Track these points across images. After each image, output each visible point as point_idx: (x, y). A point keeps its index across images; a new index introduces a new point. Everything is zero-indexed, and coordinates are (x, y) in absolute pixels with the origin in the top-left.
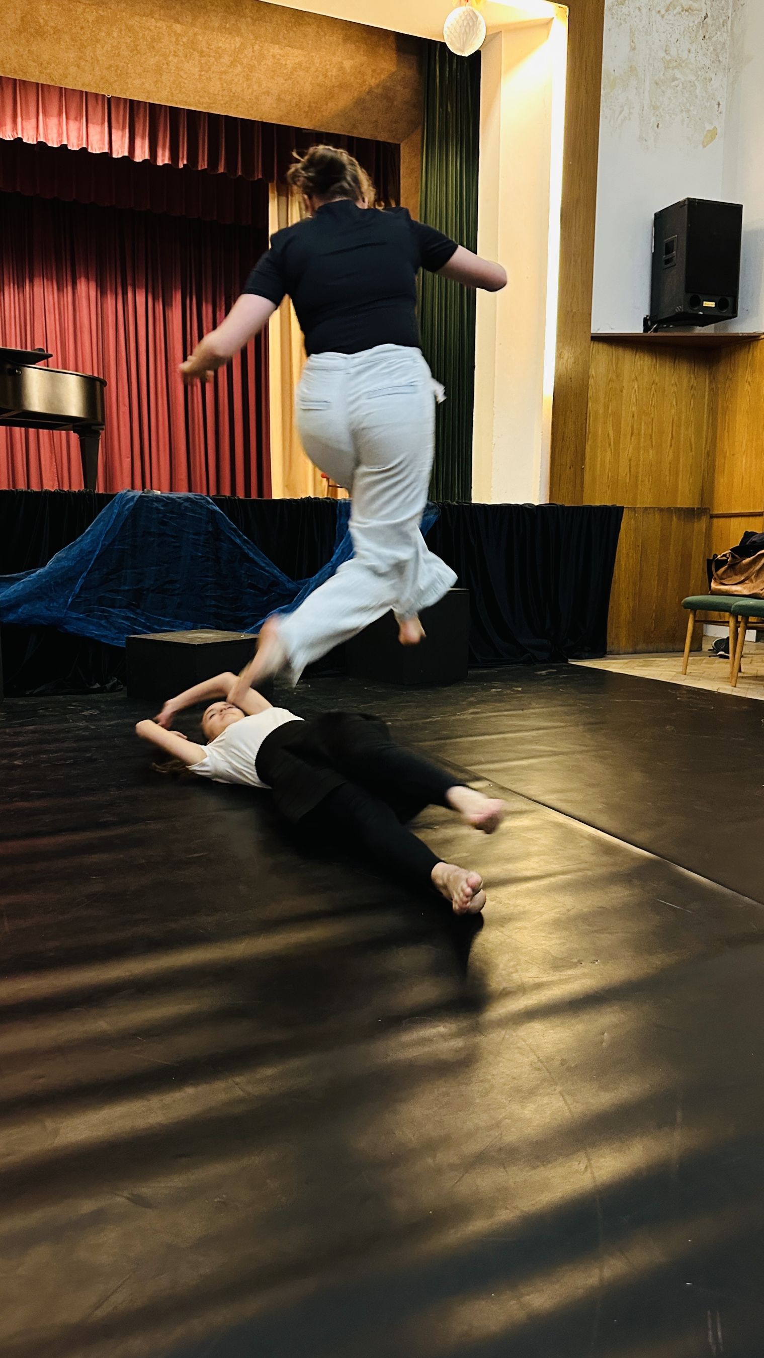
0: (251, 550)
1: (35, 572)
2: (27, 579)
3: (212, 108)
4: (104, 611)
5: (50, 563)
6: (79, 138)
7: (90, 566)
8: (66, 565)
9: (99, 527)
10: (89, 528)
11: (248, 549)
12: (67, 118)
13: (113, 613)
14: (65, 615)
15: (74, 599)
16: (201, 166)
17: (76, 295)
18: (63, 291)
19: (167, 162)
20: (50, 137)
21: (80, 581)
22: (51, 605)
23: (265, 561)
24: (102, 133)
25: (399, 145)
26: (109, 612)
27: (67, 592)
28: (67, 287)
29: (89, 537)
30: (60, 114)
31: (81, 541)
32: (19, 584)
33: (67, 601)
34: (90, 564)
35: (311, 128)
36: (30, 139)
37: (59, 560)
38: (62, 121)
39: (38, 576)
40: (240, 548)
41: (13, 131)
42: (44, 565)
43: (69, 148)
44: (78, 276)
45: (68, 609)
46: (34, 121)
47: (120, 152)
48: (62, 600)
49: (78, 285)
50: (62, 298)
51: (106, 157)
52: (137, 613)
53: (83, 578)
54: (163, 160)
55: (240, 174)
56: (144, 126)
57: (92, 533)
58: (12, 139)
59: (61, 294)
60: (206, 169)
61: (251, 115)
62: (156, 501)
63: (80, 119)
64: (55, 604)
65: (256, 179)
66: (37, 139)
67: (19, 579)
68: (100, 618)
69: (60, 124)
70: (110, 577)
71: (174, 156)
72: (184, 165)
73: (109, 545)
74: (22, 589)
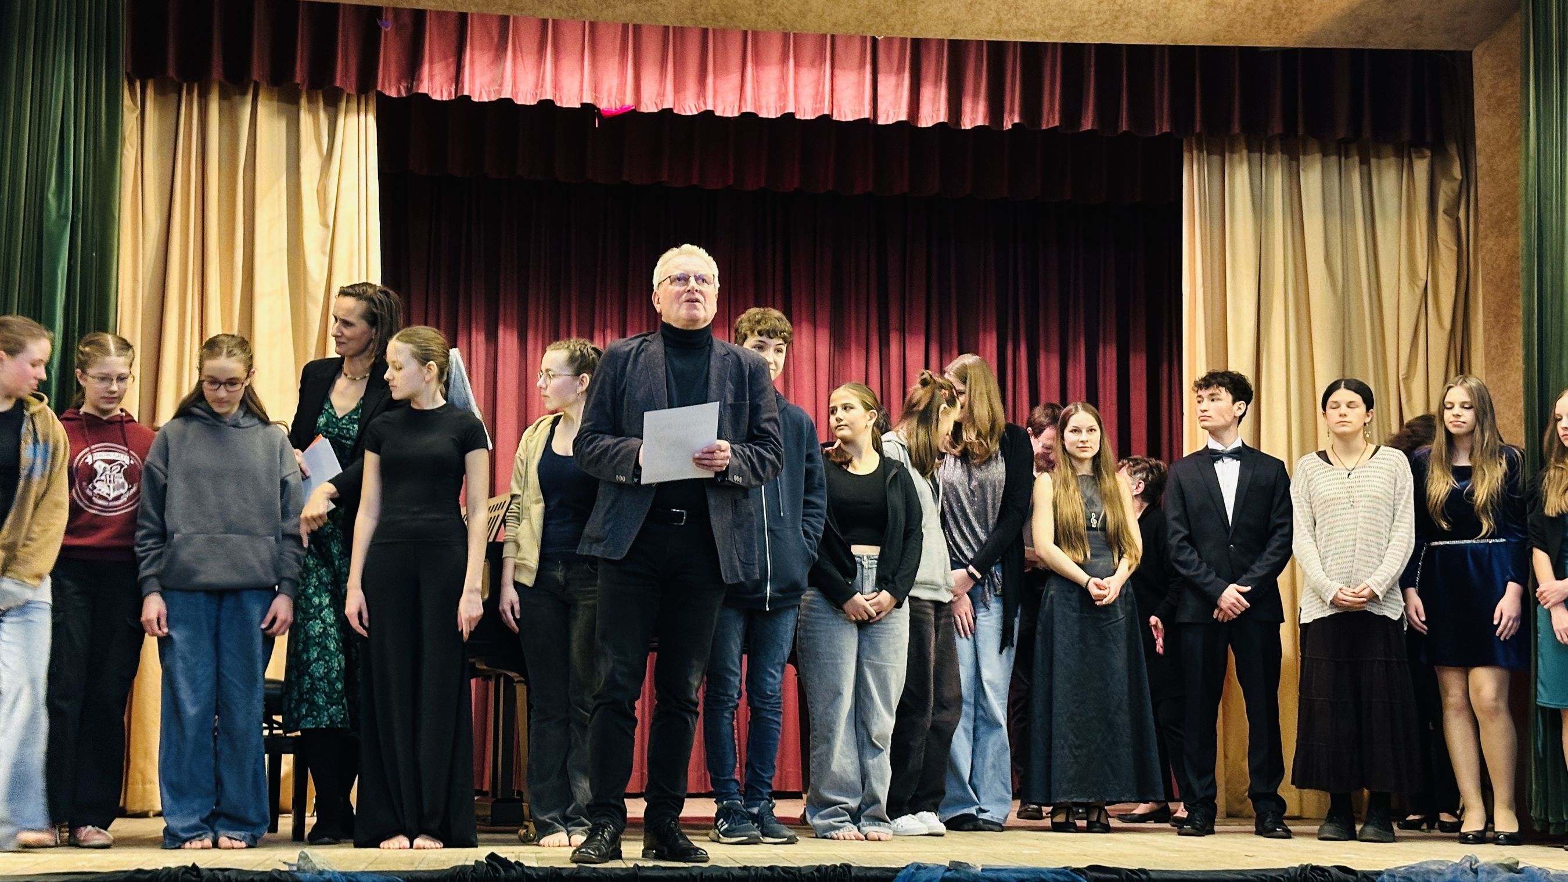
3: (1077, 34)
6: (818, 97)
12: (797, 65)
16: (1047, 125)
19: (980, 122)
20: (764, 102)
24: (861, 84)
25: (1471, 52)
30: (784, 59)
35: (1277, 45)
36: (727, 107)
38: (788, 73)
41: (698, 98)
43: (797, 117)
46: (735, 78)
47: (891, 114)
51: (866, 127)
54: (973, 120)
55: (1125, 128)
56: (939, 62)
58: (695, 113)
60: (1057, 127)
61: (1154, 37)
63: (820, 64)
65: (1157, 134)
66: (740, 107)
69: (783, 78)
71: (996, 110)
72: (1014, 125)
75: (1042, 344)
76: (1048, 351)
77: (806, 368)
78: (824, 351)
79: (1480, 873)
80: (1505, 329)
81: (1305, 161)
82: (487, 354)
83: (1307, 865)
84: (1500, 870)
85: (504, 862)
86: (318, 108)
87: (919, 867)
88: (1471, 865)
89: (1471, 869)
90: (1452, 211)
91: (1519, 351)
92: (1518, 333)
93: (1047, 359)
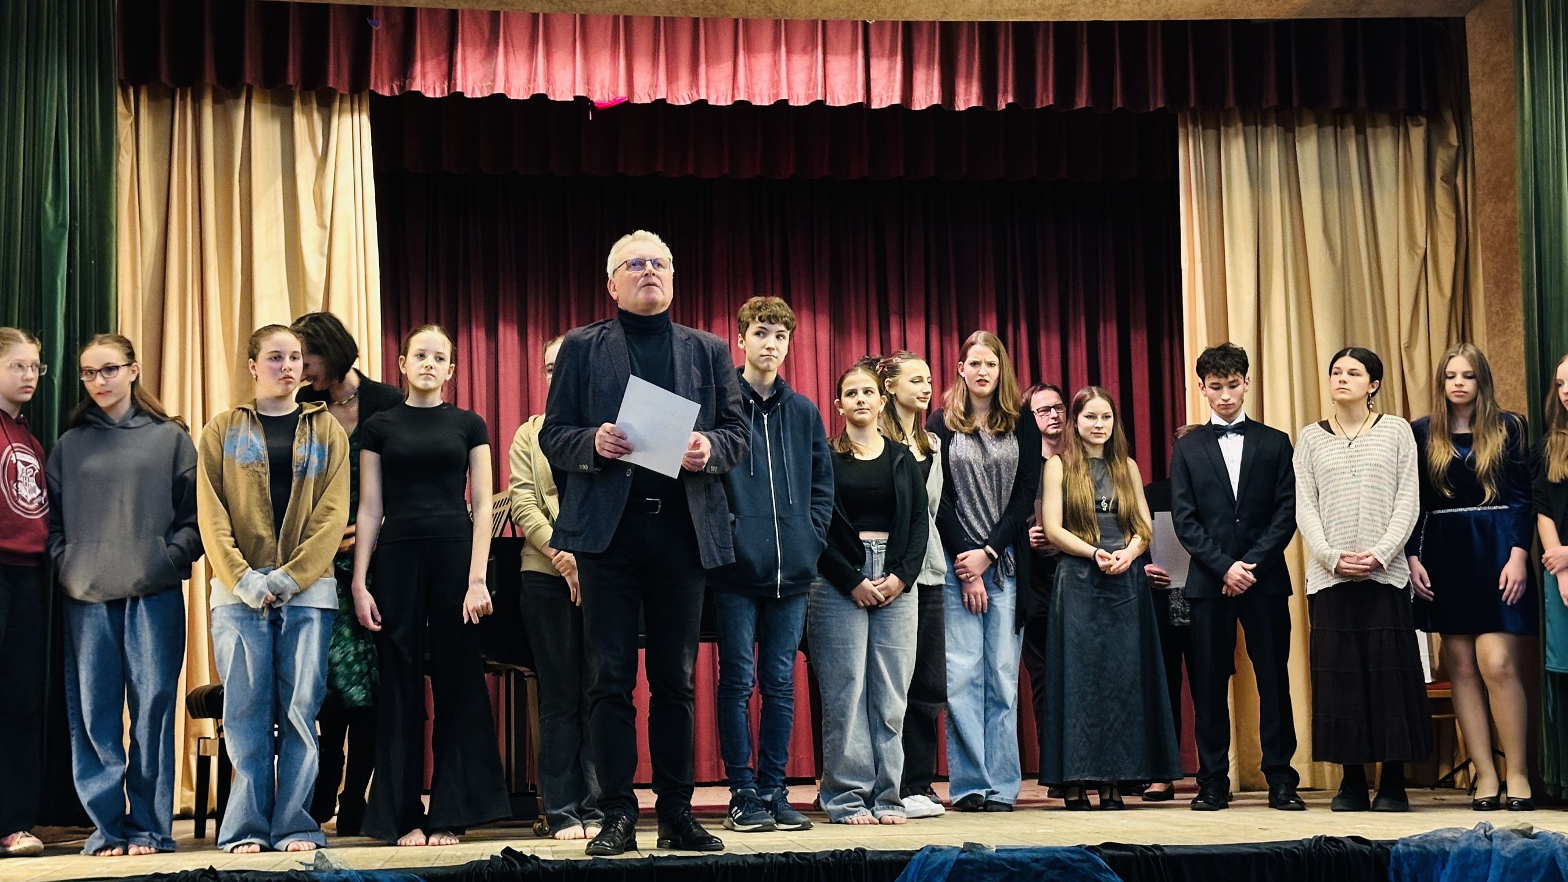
3: (1069, 11)
6: (811, 83)
12: (789, 52)
16: (1042, 102)
19: (974, 103)
20: (757, 90)
24: (853, 69)
25: (1463, 19)
30: (776, 47)
35: (1270, 17)
36: (720, 97)
38: (780, 60)
41: (691, 88)
43: (791, 104)
46: (727, 67)
47: (885, 98)
51: (860, 112)
54: (967, 101)
55: (1119, 105)
56: (931, 44)
58: (689, 102)
60: (1051, 105)
61: (1146, 12)
63: (812, 50)
65: (1151, 110)
66: (733, 96)
69: (776, 64)
71: (989, 91)
72: (1008, 105)
75: (1042, 324)
76: (1048, 330)
77: (807, 356)
78: (824, 337)
79: (1494, 841)
80: (1506, 294)
81: (1300, 133)
82: (488, 348)
83: (1321, 837)
84: (1515, 836)
85: (520, 856)
86: (312, 108)
87: (933, 850)
88: (1485, 831)
89: (1486, 836)
90: (1449, 179)
91: (1520, 316)
92: (1518, 298)
93: (1048, 338)
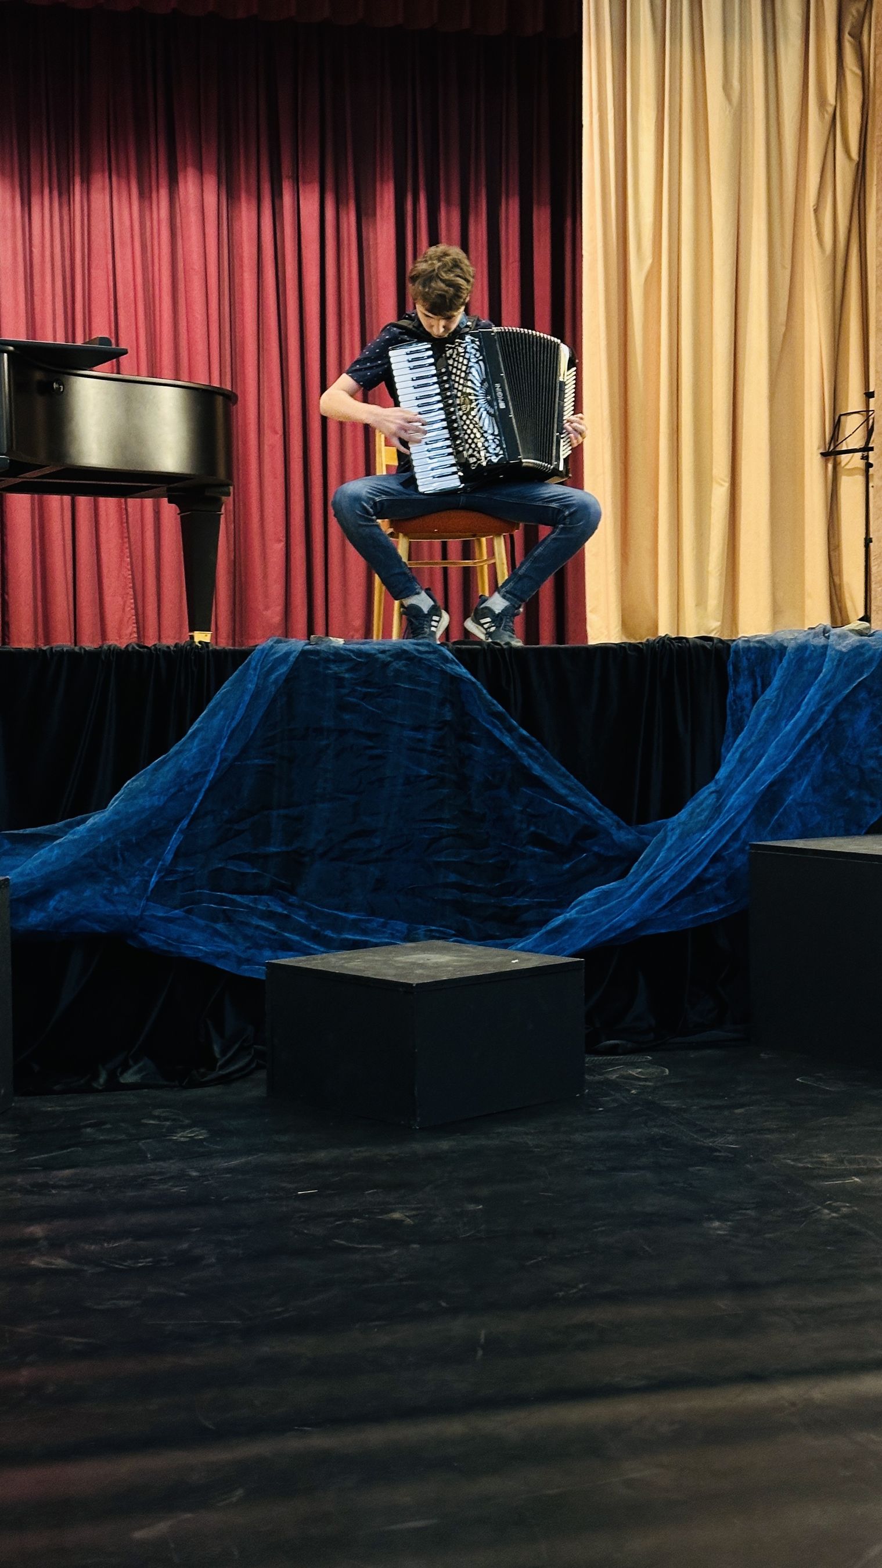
0: (536, 759)
1: (84, 821)
2: (69, 837)
4: (222, 901)
5: (114, 803)
7: (196, 805)
8: (147, 804)
9: (216, 721)
10: (195, 726)
11: (530, 756)
13: (241, 905)
14: (143, 911)
15: (162, 877)
17: (177, 205)
18: (151, 197)
21: (175, 839)
22: (116, 890)
23: (568, 782)
26: (233, 902)
27: (148, 862)
28: (158, 191)
29: (196, 741)
31: (178, 753)
32: (51, 850)
33: (148, 882)
34: (195, 801)
37: (132, 796)
39: (89, 830)
40: (511, 754)
42: (102, 805)
44: (180, 166)
45: (148, 899)
48: (138, 878)
49: (181, 185)
50: (147, 213)
52: (291, 905)
53: (181, 831)
57: (200, 735)
59: (147, 204)
62: (334, 662)
64: (124, 889)
67: (51, 837)
68: (213, 917)
70: (236, 827)
73: (236, 759)
74: (57, 859)
75: (442, 195)
76: (448, 203)
78: (211, 199)
79: (831, 638)
89: (824, 635)
93: (448, 212)
